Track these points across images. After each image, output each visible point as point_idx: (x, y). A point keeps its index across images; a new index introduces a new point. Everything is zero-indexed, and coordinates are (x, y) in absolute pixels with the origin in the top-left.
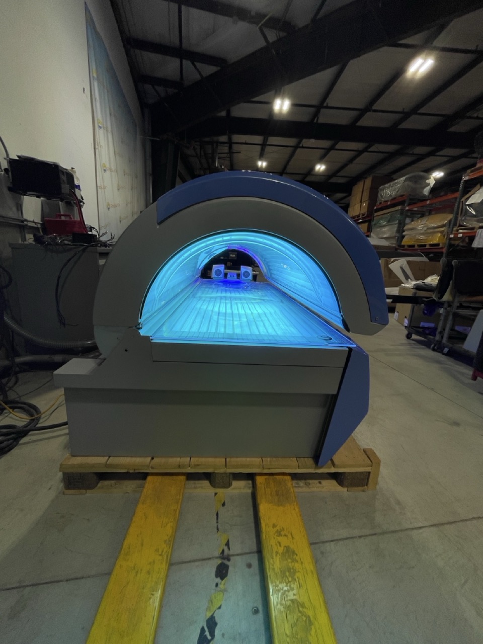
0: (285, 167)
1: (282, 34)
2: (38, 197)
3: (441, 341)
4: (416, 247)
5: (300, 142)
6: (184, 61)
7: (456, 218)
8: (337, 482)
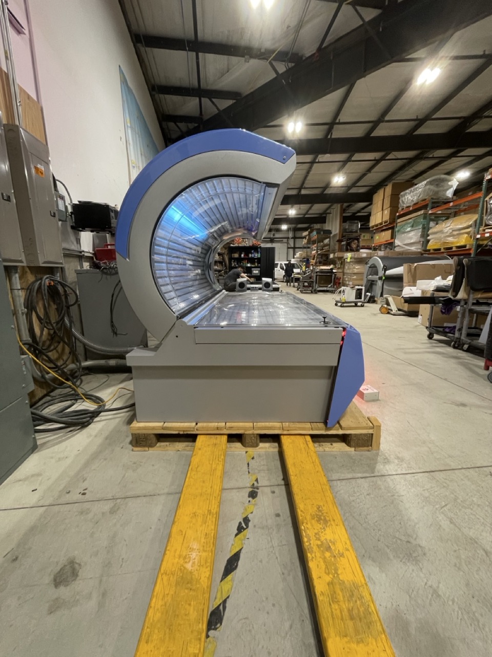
0: (303, 183)
1: (291, 65)
2: (92, 231)
3: (460, 338)
4: (442, 250)
5: (315, 159)
6: (202, 99)
7: (481, 219)
8: (346, 443)
